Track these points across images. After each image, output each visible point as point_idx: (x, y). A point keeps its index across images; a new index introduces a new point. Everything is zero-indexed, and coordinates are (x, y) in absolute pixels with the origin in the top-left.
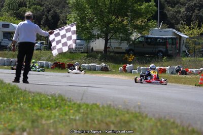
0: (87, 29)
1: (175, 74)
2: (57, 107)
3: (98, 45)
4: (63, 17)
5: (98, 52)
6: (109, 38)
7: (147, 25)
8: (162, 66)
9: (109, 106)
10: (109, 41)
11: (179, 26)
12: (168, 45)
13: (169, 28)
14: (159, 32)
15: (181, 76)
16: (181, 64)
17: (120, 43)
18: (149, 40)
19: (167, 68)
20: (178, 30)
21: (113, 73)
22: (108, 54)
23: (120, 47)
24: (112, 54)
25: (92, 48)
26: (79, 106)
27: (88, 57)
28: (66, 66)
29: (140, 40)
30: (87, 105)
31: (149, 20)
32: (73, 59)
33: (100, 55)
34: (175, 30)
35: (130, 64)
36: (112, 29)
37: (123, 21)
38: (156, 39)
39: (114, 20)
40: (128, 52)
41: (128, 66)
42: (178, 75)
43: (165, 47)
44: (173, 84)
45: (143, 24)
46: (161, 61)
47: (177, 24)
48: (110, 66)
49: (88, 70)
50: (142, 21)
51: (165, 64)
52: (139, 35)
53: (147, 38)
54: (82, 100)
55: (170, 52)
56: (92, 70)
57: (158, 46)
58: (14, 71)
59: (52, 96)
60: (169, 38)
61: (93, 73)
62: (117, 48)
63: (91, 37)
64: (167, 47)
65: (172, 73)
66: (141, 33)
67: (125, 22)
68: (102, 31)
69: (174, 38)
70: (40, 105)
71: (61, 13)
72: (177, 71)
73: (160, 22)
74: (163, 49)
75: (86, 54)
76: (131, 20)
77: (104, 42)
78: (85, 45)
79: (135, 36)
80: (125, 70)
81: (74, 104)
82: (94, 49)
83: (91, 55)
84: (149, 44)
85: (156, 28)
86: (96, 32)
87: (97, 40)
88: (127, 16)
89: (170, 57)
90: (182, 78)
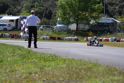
0: (67, 18)
1: (114, 42)
2: (53, 61)
3: (73, 27)
4: (54, 12)
5: (73, 31)
6: (78, 23)
7: (98, 16)
8: (107, 38)
9: (81, 60)
10: (79, 25)
11: (115, 16)
12: (110, 27)
13: (110, 17)
14: (105, 19)
15: (117, 43)
16: (117, 36)
17: (85, 26)
18: (100, 24)
19: (110, 39)
20: (115, 18)
21: (81, 42)
22: (78, 32)
23: (85, 28)
24: (80, 32)
25: (70, 29)
26: (65, 60)
27: (67, 33)
28: (56, 38)
29: (95, 24)
30: (69, 59)
31: (100, 13)
32: (60, 35)
33: (74, 32)
34: (113, 19)
35: (90, 37)
36: (80, 18)
37: (86, 14)
38: (104, 23)
39: (81, 14)
40: (89, 30)
41: (89, 38)
42: (115, 42)
43: (108, 27)
44: (113, 47)
45: (96, 15)
46: (107, 35)
47: (114, 15)
48: (79, 38)
49: (68, 40)
50: (96, 14)
51: (108, 36)
52: (95, 22)
53: (99, 23)
54: (66, 57)
55: (111, 30)
56: (70, 40)
57: (105, 27)
58: (28, 42)
59: (50, 55)
60: (110, 23)
61: (70, 42)
62: (83, 28)
63: (69, 23)
64: (109, 28)
65: (112, 41)
66: (95, 20)
67: (87, 15)
68: (75, 20)
69: (113, 23)
70: (44, 60)
71: (53, 10)
72: (115, 40)
73: (105, 14)
74: (107, 28)
75: (67, 32)
76: (90, 14)
77: (76, 25)
78: (66, 27)
79: (92, 22)
80: (87, 40)
81: (62, 59)
82: (71, 29)
83: (69, 32)
84: (100, 26)
85: (103, 18)
86: (72, 20)
87: (73, 24)
88: (88, 11)
89: (111, 33)
90: (117, 44)
